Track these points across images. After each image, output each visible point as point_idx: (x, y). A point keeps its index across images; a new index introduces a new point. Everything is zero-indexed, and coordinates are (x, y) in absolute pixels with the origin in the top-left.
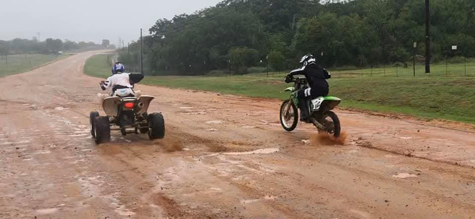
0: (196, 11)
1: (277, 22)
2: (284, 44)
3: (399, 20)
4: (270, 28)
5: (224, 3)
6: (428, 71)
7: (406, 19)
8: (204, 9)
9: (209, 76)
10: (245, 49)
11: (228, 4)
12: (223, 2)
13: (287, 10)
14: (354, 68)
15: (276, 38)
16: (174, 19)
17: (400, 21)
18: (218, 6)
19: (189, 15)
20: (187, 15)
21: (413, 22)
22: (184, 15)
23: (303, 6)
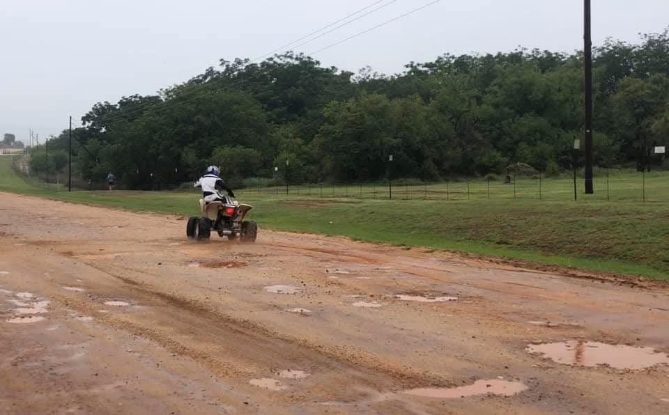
0: (161, 90)
1: (284, 108)
2: (299, 141)
3: (484, 106)
4: (274, 116)
5: (201, 78)
6: (589, 189)
7: (496, 106)
8: (173, 87)
10: (239, 149)
11: (207, 81)
12: (198, 77)
13: (301, 89)
14: (419, 181)
15: (285, 133)
16: (121, 103)
17: (487, 109)
18: (191, 82)
19: (144, 96)
20: (140, 97)
21: (506, 109)
22: (136, 97)
23: (326, 84)
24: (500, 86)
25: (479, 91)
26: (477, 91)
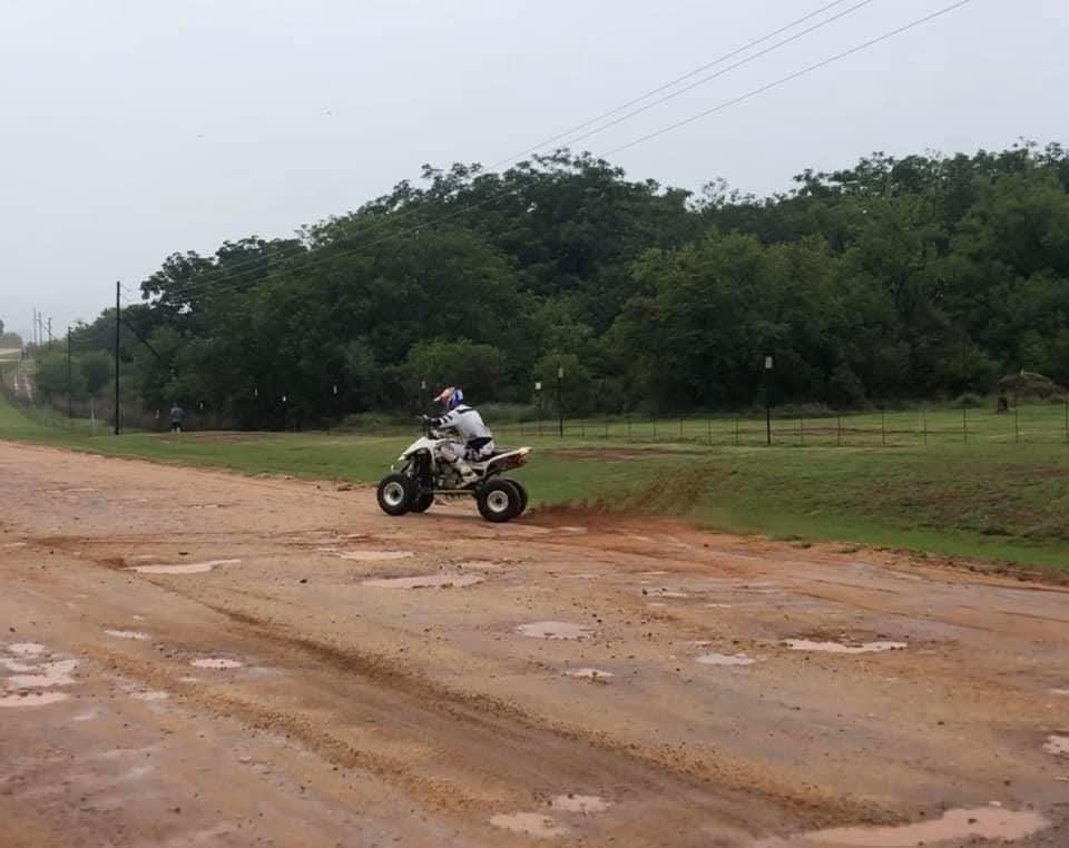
0: (304, 226)
1: (554, 263)
2: (587, 330)
3: (952, 258)
4: (533, 279)
5: (383, 203)
7: (976, 257)
8: (328, 221)
9: (342, 432)
10: (463, 345)
11: (396, 208)
12: (379, 200)
13: (586, 225)
14: (825, 409)
15: (557, 313)
16: (221, 253)
17: (957, 264)
18: (363, 212)
19: (268, 241)
20: (261, 243)
21: (998, 264)
22: (251, 241)
23: (637, 214)
24: (984, 217)
25: (942, 227)
26: (938, 227)
